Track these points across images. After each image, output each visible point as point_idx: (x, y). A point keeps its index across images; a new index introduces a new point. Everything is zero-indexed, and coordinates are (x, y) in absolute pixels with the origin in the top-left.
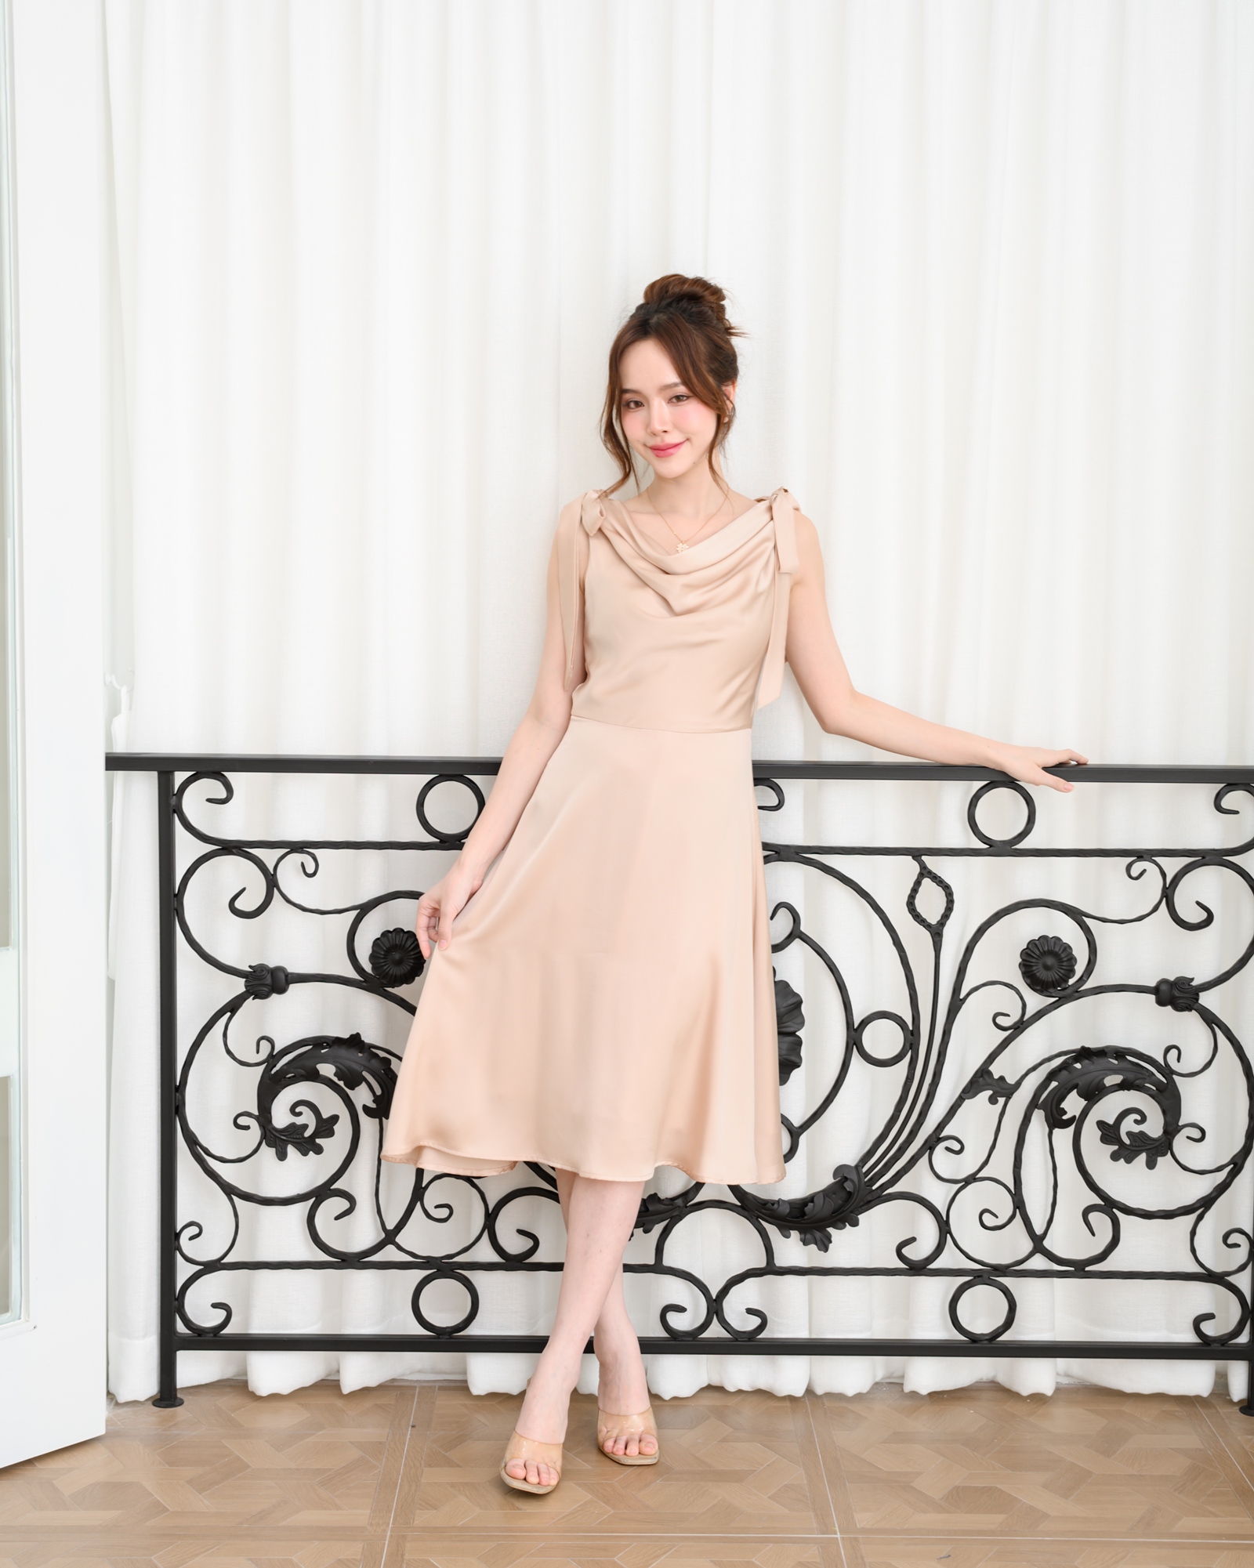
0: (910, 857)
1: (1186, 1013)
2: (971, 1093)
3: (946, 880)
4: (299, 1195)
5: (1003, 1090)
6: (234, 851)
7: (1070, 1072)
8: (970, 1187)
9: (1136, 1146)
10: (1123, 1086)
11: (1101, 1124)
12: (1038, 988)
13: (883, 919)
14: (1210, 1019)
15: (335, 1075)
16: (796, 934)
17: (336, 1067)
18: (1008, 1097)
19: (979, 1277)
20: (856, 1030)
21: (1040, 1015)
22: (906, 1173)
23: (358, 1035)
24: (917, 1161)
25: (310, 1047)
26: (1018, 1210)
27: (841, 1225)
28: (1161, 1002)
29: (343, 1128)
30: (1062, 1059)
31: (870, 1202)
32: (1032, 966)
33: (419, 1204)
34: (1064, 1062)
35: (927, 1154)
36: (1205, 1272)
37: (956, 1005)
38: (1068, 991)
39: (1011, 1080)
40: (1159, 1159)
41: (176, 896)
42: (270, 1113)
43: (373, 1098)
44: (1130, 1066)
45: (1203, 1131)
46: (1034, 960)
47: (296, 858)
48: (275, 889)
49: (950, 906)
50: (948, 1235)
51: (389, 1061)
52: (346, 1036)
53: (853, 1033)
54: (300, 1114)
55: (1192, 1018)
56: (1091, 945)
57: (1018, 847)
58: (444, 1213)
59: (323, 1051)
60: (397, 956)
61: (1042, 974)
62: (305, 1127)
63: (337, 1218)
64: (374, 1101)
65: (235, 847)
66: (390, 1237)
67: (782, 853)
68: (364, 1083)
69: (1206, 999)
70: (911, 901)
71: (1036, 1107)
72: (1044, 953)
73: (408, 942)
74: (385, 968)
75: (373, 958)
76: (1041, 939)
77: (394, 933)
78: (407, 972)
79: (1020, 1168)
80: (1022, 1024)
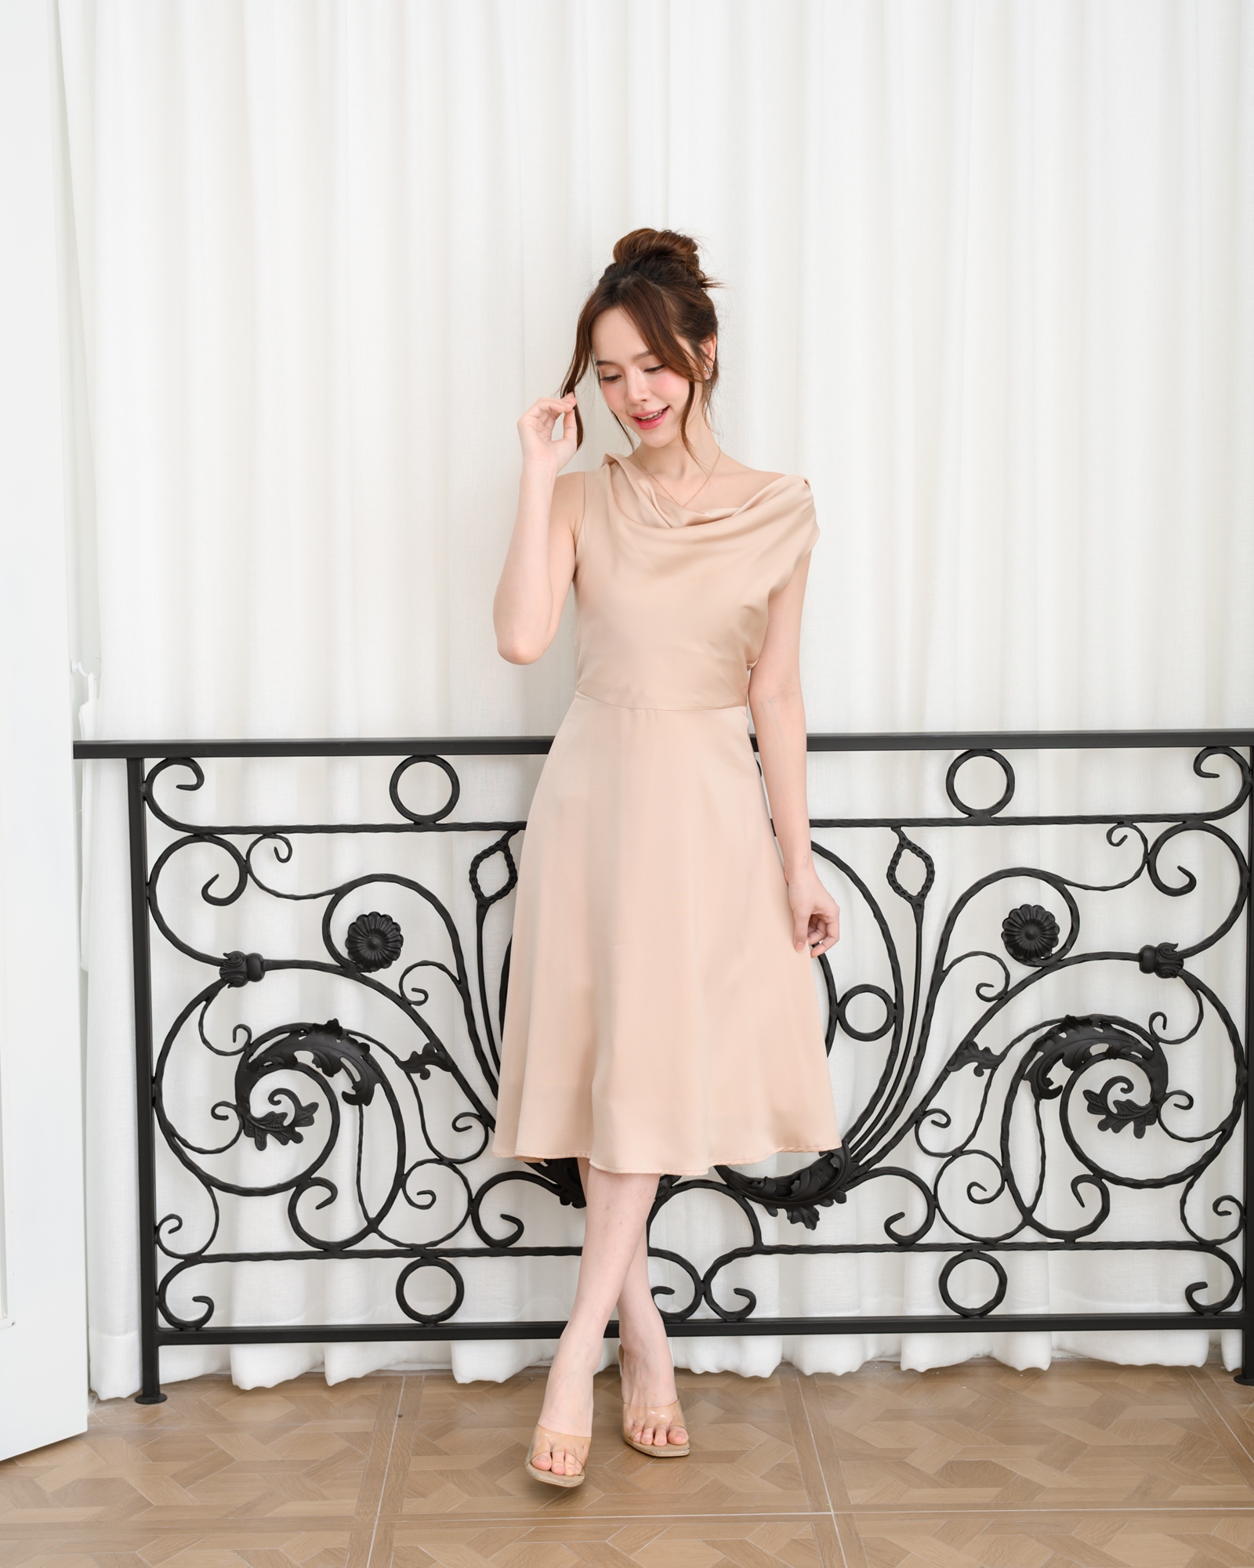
0: (890, 828)
1: (1171, 980)
2: (956, 1065)
3: (926, 851)
4: (279, 1185)
5: (989, 1062)
6: (206, 837)
7: (1055, 1042)
8: (957, 1160)
9: (1123, 1115)
10: (1109, 1055)
11: (1088, 1094)
12: (1021, 958)
13: (864, 891)
14: (1195, 985)
15: (313, 1062)
17: (315, 1054)
18: (994, 1069)
19: (968, 1251)
20: (839, 1004)
21: (1024, 984)
22: (893, 1148)
23: (336, 1021)
24: (903, 1135)
25: (288, 1034)
26: (1006, 1183)
27: (828, 1202)
28: (1145, 969)
29: (323, 1116)
30: (1048, 1028)
31: (857, 1177)
32: (1014, 936)
33: (401, 1191)
34: (1050, 1032)
35: (913, 1129)
36: (1195, 1240)
37: (939, 976)
38: (1052, 960)
39: (997, 1051)
40: (1147, 1127)
41: (147, 884)
42: (249, 1103)
43: (352, 1084)
44: (1115, 1034)
45: (1191, 1099)
46: (1016, 930)
47: (269, 844)
48: (248, 875)
49: (930, 877)
50: (937, 1210)
51: (366, 1048)
52: (323, 1022)
53: (836, 1007)
54: (278, 1102)
55: (1177, 984)
56: (1074, 913)
57: (998, 815)
58: (427, 1199)
59: (300, 1038)
60: (376, 941)
61: (1025, 944)
62: (284, 1115)
63: (318, 1207)
64: (353, 1088)
65: (207, 834)
66: (372, 1225)
68: (342, 1069)
69: (1191, 965)
70: (891, 872)
71: (1022, 1078)
72: (1027, 923)
73: (384, 926)
74: (362, 952)
75: (350, 942)
76: (1023, 908)
77: (370, 918)
78: (384, 955)
79: (1007, 1140)
80: (1006, 995)
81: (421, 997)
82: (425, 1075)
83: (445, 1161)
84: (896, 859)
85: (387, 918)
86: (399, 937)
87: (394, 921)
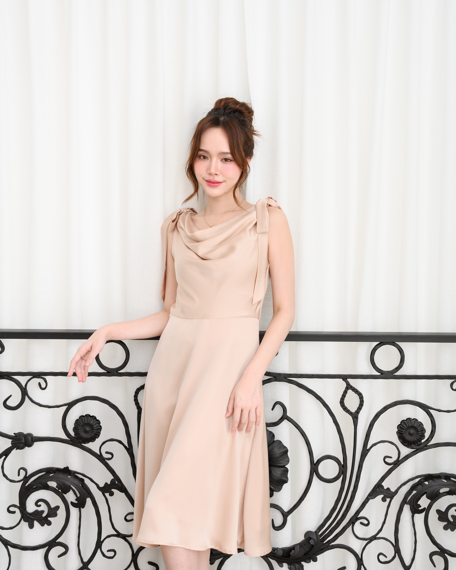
0: (342, 379)
2: (373, 496)
3: (359, 391)
4: (40, 545)
5: (389, 495)
6: (5, 377)
7: (422, 486)
8: (373, 542)
9: (455, 523)
10: (450, 493)
11: (438, 511)
12: (406, 444)
13: (328, 410)
15: (56, 487)
16: (285, 417)
17: (57, 483)
18: (392, 498)
20: (315, 464)
21: (407, 457)
22: (341, 535)
23: (67, 468)
24: (346, 529)
25: (45, 473)
26: (397, 554)
27: (309, 561)
29: (62, 513)
30: (419, 479)
31: (323, 549)
32: (403, 433)
33: (99, 550)
34: (420, 481)
35: (351, 526)
37: (365, 452)
38: (422, 446)
39: (393, 490)
42: (25, 505)
43: (76, 498)
44: (453, 483)
46: (404, 431)
47: (36, 381)
48: (26, 396)
50: (362, 566)
51: (83, 480)
52: (62, 467)
53: (314, 466)
54: (40, 506)
56: (433, 423)
57: (396, 374)
58: (111, 554)
59: (51, 475)
60: (88, 429)
61: (408, 438)
62: (43, 512)
63: (59, 556)
64: (76, 500)
65: (5, 375)
66: (85, 565)
67: (277, 377)
68: (71, 490)
70: (342, 401)
71: (406, 503)
72: (409, 427)
73: (92, 422)
74: (81, 434)
75: (75, 429)
76: (408, 420)
77: (85, 417)
78: (92, 436)
79: (398, 533)
80: (398, 462)
81: (110, 456)
82: (112, 494)
83: (120, 536)
84: (345, 394)
85: (94, 418)
86: (99, 427)
87: (97, 419)
